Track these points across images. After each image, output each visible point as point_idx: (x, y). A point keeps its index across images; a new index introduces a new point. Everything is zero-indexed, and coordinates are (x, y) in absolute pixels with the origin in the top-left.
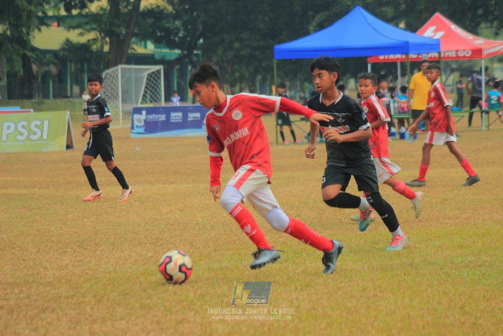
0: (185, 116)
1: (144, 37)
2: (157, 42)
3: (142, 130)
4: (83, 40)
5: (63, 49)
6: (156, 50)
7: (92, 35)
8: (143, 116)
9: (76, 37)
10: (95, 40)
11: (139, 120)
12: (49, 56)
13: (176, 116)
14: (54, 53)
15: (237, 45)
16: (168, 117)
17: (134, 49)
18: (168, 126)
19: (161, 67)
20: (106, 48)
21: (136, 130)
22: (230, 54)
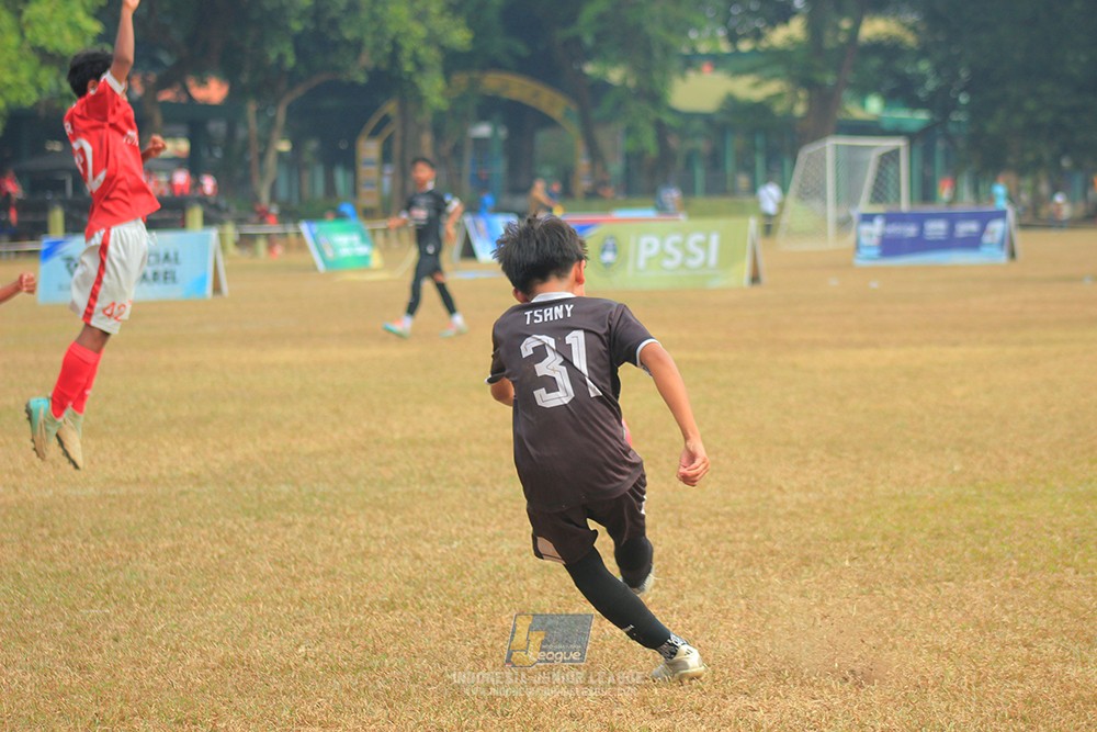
0: (951, 229)
1: (863, 91)
2: (890, 98)
3: (875, 252)
4: (758, 95)
5: (722, 111)
6: (886, 115)
7: (773, 87)
8: (878, 227)
9: (747, 89)
10: (779, 96)
11: (870, 235)
12: (698, 125)
13: (936, 228)
14: (707, 118)
15: (1030, 105)
16: (922, 229)
17: (847, 112)
18: (920, 245)
19: (899, 143)
20: (800, 109)
21: (865, 252)
22: (1018, 121)
